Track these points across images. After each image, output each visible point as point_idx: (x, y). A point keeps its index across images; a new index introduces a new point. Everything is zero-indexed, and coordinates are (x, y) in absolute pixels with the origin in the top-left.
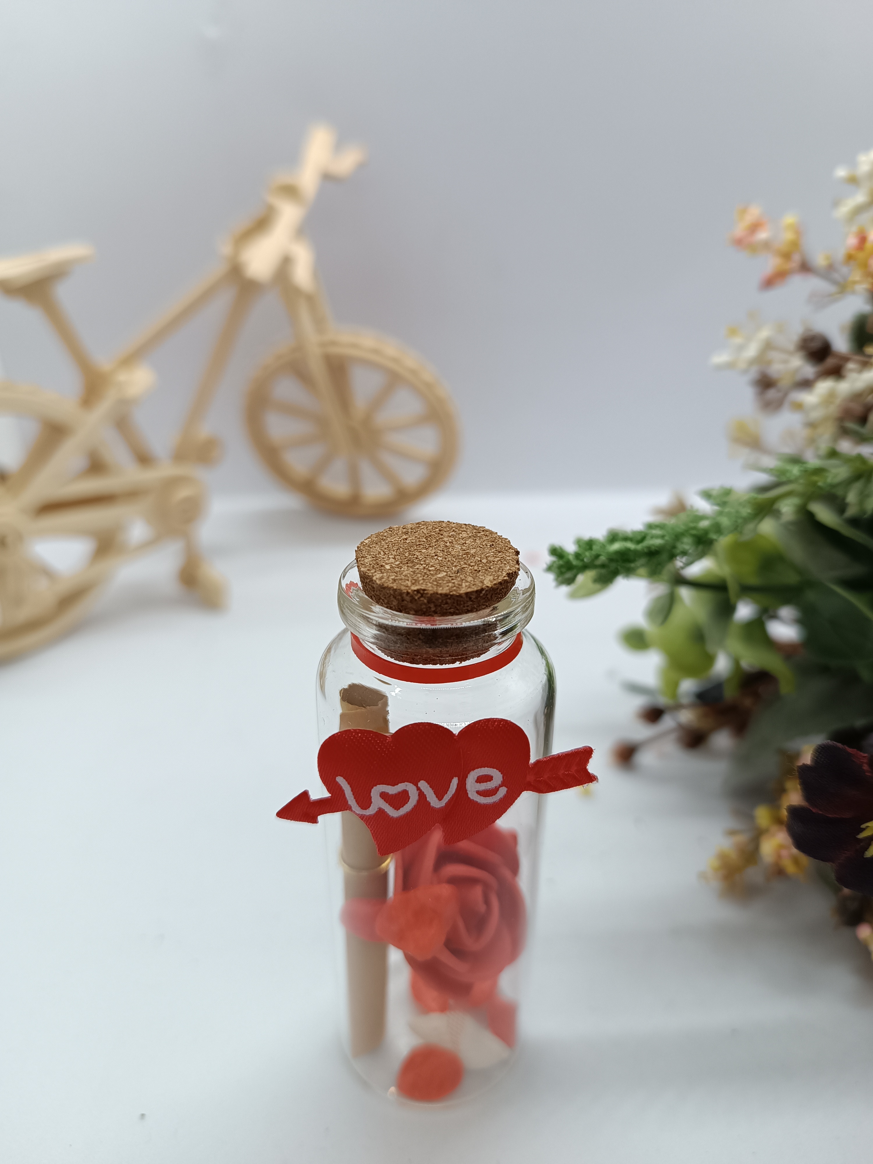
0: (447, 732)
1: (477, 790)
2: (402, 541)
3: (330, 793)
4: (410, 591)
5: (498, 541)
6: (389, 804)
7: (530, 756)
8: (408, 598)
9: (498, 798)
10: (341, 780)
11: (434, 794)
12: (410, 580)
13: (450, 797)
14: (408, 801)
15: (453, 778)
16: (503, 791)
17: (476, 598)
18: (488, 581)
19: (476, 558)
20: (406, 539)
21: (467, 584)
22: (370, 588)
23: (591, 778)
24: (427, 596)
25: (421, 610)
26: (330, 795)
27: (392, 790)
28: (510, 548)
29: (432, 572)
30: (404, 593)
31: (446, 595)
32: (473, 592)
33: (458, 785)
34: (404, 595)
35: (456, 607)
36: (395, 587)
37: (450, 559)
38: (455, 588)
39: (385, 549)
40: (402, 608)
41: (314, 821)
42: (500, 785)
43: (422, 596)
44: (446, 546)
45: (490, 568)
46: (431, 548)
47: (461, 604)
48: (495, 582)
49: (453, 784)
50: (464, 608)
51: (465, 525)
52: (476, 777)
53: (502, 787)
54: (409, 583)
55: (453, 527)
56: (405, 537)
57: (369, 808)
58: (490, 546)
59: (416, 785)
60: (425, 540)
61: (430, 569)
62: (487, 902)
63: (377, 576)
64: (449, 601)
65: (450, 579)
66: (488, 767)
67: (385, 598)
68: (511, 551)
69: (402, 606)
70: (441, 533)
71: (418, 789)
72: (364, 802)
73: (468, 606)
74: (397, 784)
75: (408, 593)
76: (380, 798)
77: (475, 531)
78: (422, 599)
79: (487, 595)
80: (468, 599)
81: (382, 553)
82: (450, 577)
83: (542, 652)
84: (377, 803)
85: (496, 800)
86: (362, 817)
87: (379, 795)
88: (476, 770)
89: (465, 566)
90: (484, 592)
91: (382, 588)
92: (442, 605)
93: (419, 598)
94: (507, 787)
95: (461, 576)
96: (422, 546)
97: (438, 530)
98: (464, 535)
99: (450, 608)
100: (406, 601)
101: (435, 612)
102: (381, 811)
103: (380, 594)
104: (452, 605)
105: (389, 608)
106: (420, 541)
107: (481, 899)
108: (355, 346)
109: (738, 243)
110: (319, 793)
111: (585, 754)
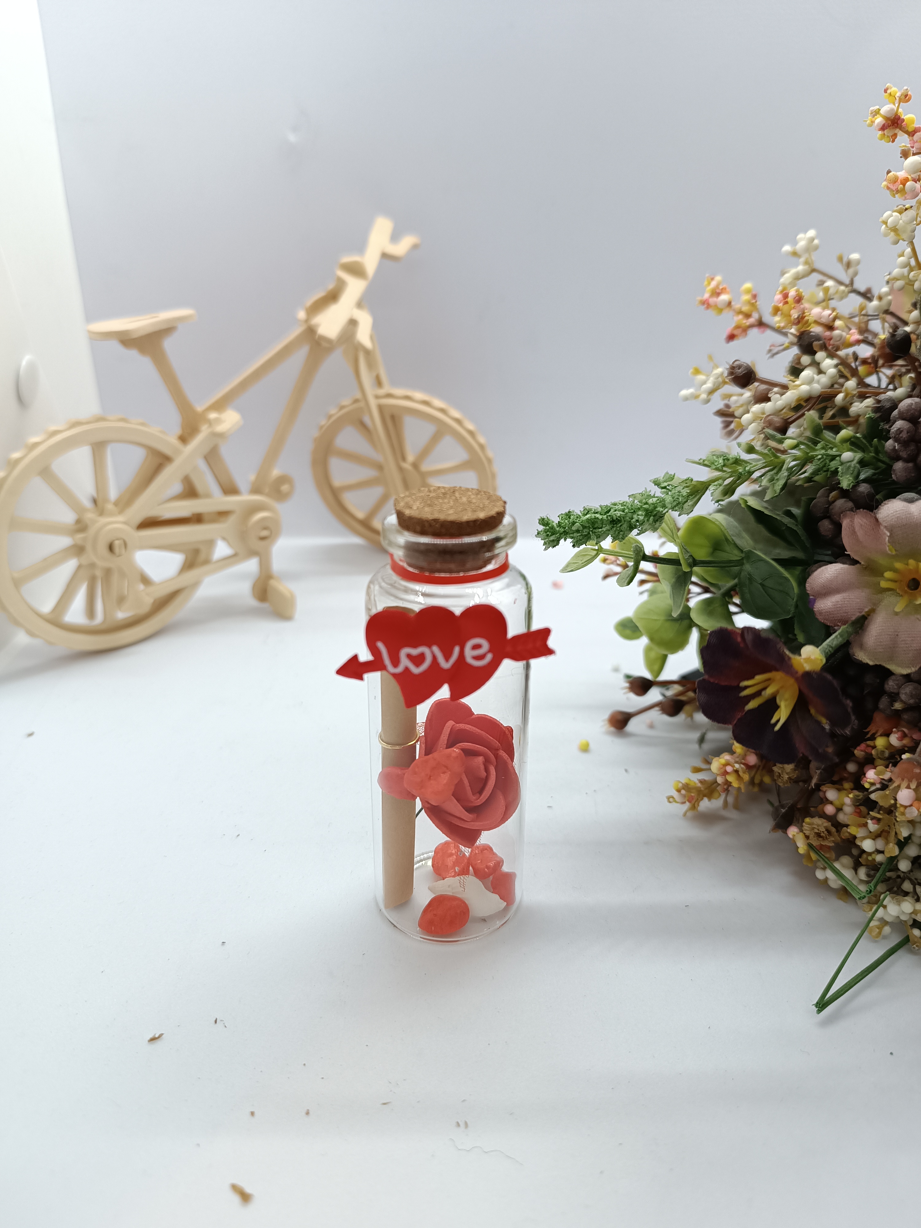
0: (451, 614)
1: (472, 656)
2: (426, 496)
3: (373, 657)
4: (428, 519)
5: (493, 496)
6: (412, 663)
7: (507, 633)
8: (428, 524)
9: (486, 663)
10: (380, 645)
11: (442, 657)
13: (454, 661)
14: (425, 661)
15: (456, 646)
16: (489, 657)
17: (473, 525)
18: (482, 515)
19: (476, 504)
20: (429, 495)
21: (467, 516)
22: (403, 520)
23: (550, 652)
24: (440, 522)
25: (436, 533)
27: (415, 652)
30: (425, 520)
31: (453, 522)
33: (459, 652)
34: (425, 523)
35: (459, 531)
36: (419, 517)
37: (458, 504)
38: (459, 518)
39: (414, 499)
40: (423, 533)
41: (361, 678)
42: (487, 652)
43: (437, 522)
44: (457, 499)
45: (485, 510)
46: (446, 500)
48: (486, 516)
49: (456, 650)
50: (465, 533)
52: (471, 645)
53: (489, 653)
54: (428, 515)
55: (462, 490)
56: (429, 493)
57: (399, 666)
58: (487, 499)
59: (430, 648)
60: (442, 495)
61: (444, 509)
62: (487, 770)
63: (407, 512)
64: (454, 526)
66: (479, 638)
67: (413, 526)
68: (501, 501)
70: (454, 492)
71: (432, 652)
72: (396, 662)
73: (468, 531)
74: (418, 648)
76: (406, 658)
77: (478, 491)
78: (437, 524)
80: (467, 526)
81: (412, 501)
83: (524, 577)
84: (405, 662)
85: (484, 664)
86: (394, 675)
87: (405, 656)
88: (471, 641)
89: (468, 508)
91: (411, 518)
92: (451, 529)
93: (434, 524)
94: (492, 654)
96: (440, 498)
97: (452, 491)
99: (456, 532)
100: (426, 526)
101: (446, 535)
102: (407, 669)
103: (409, 523)
105: (415, 533)
106: (438, 496)
107: (482, 767)
108: (408, 398)
109: (706, 304)
110: (365, 656)
111: (545, 633)
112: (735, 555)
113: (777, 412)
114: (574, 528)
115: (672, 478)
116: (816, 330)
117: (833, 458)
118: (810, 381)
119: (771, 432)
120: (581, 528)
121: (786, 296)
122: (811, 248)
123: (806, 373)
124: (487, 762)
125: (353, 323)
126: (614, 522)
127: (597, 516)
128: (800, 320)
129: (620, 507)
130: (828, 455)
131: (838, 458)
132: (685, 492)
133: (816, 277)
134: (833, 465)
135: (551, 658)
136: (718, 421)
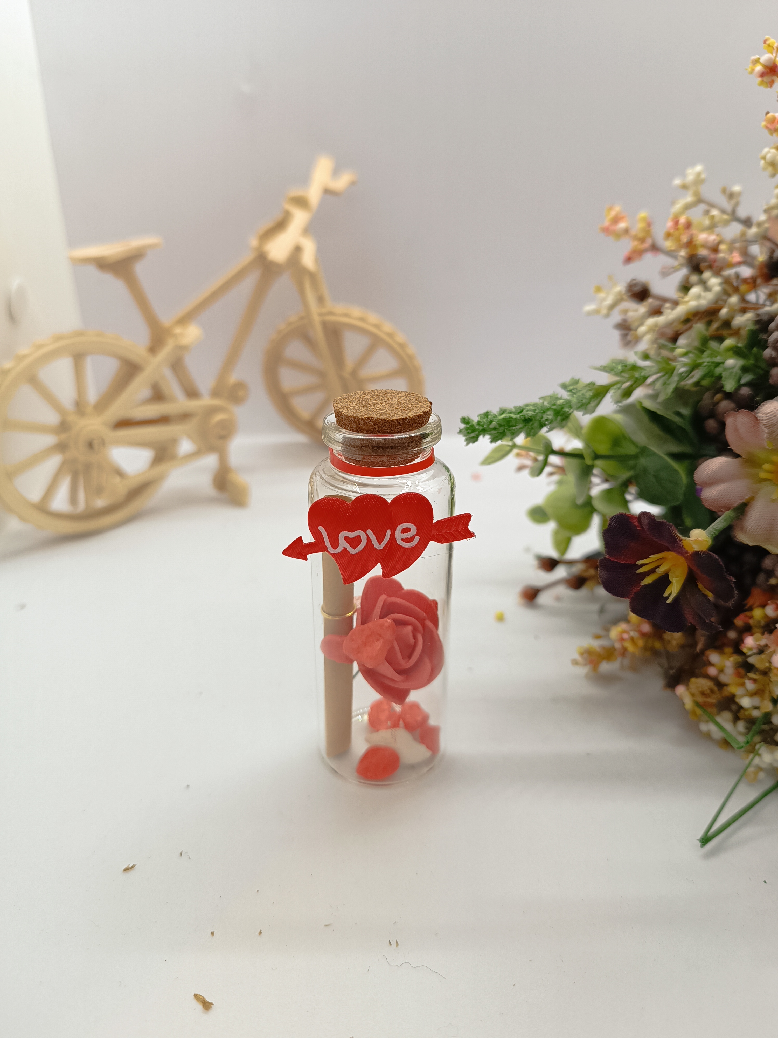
0: (384, 500)
1: (402, 538)
2: (362, 398)
3: (315, 539)
4: (363, 418)
5: (420, 398)
6: (349, 545)
7: (433, 518)
8: (362, 422)
9: (415, 544)
10: (321, 528)
11: (376, 539)
12: (364, 413)
13: (386, 543)
14: (361, 543)
15: (387, 530)
16: (417, 539)
17: (403, 424)
18: (410, 415)
19: (405, 405)
20: (364, 397)
21: (397, 415)
22: (340, 419)
23: (470, 535)
24: (373, 421)
25: (370, 430)
26: (315, 541)
27: (351, 535)
28: (427, 401)
29: (378, 410)
30: (360, 418)
31: (384, 420)
32: (401, 419)
33: (391, 535)
34: (360, 420)
35: (390, 429)
36: (355, 416)
37: (389, 405)
38: (390, 417)
39: (351, 400)
40: (358, 431)
41: (305, 558)
42: (415, 535)
43: (370, 421)
44: (388, 400)
45: (413, 409)
46: (379, 401)
47: (394, 427)
48: (415, 415)
49: (388, 533)
50: (396, 430)
51: (402, 391)
52: (401, 529)
53: (416, 536)
54: (363, 415)
55: (393, 392)
56: (363, 396)
57: (337, 548)
58: (415, 400)
59: (365, 532)
60: (376, 397)
61: (377, 409)
63: (345, 412)
64: (386, 424)
65: (388, 413)
66: (408, 523)
67: (349, 424)
68: (427, 402)
69: (359, 428)
70: (386, 394)
71: (367, 535)
72: (335, 545)
73: (398, 429)
74: (354, 531)
75: (362, 419)
76: (344, 540)
77: (407, 394)
78: (370, 423)
79: (410, 422)
80: (398, 424)
81: (349, 402)
82: (388, 412)
83: (447, 469)
84: (343, 544)
85: (413, 545)
86: (333, 555)
87: (343, 538)
88: (401, 525)
89: (398, 408)
90: (407, 420)
91: (348, 417)
92: (383, 427)
93: (368, 422)
94: (420, 537)
95: (395, 412)
96: (373, 400)
97: (384, 393)
98: (400, 395)
99: (387, 429)
100: (361, 424)
101: (379, 432)
102: (344, 550)
103: (346, 421)
104: (388, 427)
105: (351, 430)
106: (372, 398)
107: (411, 635)
108: (346, 315)
109: (606, 231)
110: (308, 538)
111: (467, 517)
112: (632, 450)
113: (670, 324)
114: (492, 426)
115: (576, 382)
116: (703, 252)
117: (718, 364)
118: (699, 297)
119: (663, 341)
120: (498, 426)
121: (676, 223)
122: (699, 181)
123: (695, 290)
124: (415, 631)
125: (298, 250)
126: (527, 421)
127: (512, 415)
128: (690, 244)
129: (531, 408)
130: (713, 362)
131: (721, 365)
132: (589, 394)
133: (702, 207)
134: (718, 371)
135: (471, 539)
136: (616, 334)
